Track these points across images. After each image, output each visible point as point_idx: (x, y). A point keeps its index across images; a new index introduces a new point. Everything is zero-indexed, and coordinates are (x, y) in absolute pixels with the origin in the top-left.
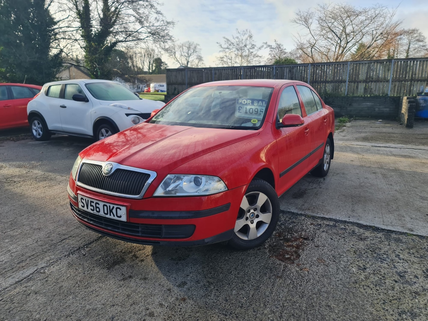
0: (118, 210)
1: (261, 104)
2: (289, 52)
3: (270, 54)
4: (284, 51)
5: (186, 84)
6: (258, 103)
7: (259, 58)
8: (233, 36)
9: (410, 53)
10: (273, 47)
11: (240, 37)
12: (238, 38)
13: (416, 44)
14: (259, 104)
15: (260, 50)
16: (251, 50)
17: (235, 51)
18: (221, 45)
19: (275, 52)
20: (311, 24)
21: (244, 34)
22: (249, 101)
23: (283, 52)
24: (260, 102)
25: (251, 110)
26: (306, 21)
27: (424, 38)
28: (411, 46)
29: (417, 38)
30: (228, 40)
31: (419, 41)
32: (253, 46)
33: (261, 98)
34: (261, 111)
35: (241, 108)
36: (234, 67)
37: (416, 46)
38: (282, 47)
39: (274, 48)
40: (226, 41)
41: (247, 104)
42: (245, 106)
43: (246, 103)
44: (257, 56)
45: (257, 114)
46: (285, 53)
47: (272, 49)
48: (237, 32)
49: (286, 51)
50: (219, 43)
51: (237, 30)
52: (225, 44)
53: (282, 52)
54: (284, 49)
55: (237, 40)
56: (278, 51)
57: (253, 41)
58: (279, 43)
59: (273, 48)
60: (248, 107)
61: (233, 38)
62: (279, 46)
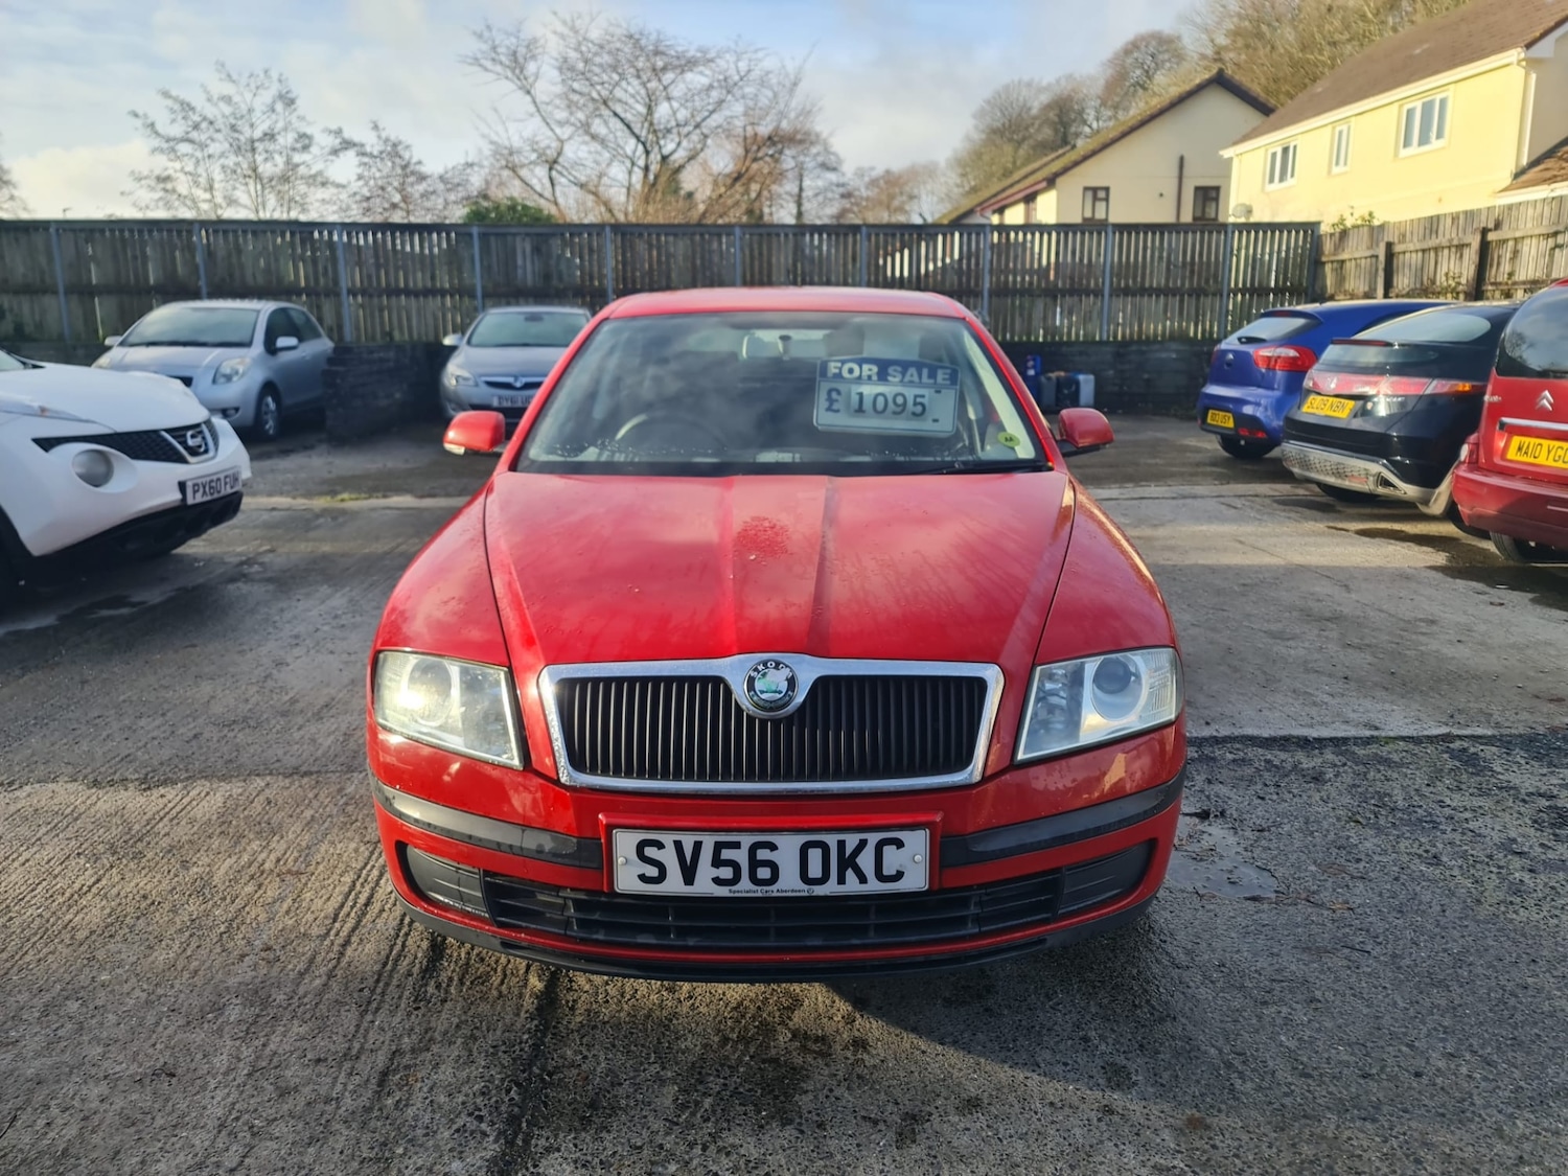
0: (889, 851)
1: (916, 379)
2: (436, 176)
3: (360, 177)
4: (418, 168)
5: (61, 290)
6: (904, 374)
7: (333, 190)
8: (207, 92)
9: (806, 206)
10: (368, 149)
11: (236, 99)
12: (227, 99)
13: (818, 177)
14: (907, 378)
15: (333, 158)
16: (297, 158)
17: (222, 155)
18: (152, 125)
19: (379, 170)
20: (535, 81)
21: (257, 88)
22: (870, 369)
23: (413, 173)
24: (912, 371)
25: (881, 400)
26: (518, 65)
27: (840, 161)
28: (807, 183)
29: (820, 159)
30: (187, 107)
31: (825, 167)
32: (305, 142)
33: (914, 356)
34: (915, 404)
35: (839, 393)
36: (221, 221)
37: (820, 183)
38: (406, 155)
39: (375, 153)
40: (177, 107)
41: (860, 377)
42: (856, 389)
43: (857, 373)
44: (324, 184)
45: (903, 415)
46: (422, 178)
47: (366, 160)
48: (223, 76)
49: (425, 169)
50: (141, 113)
51: (223, 65)
52: (173, 121)
53: (409, 172)
54: (414, 160)
55: (227, 110)
56: (393, 168)
57: (301, 118)
58: (393, 138)
59: (371, 156)
60: (869, 390)
61: (209, 100)
62: (394, 150)
